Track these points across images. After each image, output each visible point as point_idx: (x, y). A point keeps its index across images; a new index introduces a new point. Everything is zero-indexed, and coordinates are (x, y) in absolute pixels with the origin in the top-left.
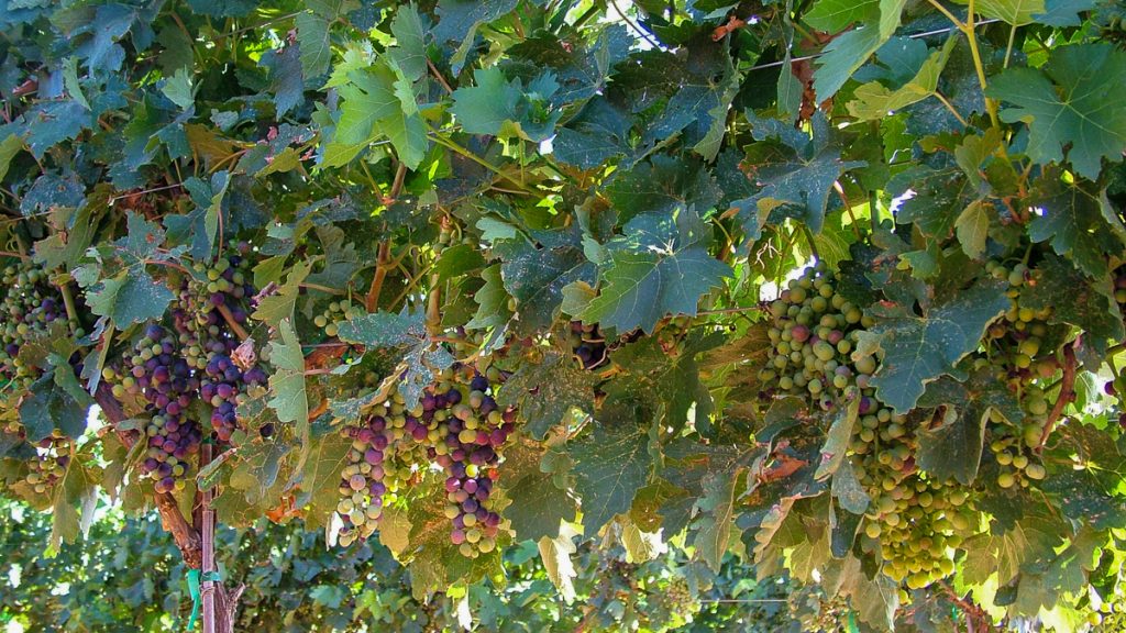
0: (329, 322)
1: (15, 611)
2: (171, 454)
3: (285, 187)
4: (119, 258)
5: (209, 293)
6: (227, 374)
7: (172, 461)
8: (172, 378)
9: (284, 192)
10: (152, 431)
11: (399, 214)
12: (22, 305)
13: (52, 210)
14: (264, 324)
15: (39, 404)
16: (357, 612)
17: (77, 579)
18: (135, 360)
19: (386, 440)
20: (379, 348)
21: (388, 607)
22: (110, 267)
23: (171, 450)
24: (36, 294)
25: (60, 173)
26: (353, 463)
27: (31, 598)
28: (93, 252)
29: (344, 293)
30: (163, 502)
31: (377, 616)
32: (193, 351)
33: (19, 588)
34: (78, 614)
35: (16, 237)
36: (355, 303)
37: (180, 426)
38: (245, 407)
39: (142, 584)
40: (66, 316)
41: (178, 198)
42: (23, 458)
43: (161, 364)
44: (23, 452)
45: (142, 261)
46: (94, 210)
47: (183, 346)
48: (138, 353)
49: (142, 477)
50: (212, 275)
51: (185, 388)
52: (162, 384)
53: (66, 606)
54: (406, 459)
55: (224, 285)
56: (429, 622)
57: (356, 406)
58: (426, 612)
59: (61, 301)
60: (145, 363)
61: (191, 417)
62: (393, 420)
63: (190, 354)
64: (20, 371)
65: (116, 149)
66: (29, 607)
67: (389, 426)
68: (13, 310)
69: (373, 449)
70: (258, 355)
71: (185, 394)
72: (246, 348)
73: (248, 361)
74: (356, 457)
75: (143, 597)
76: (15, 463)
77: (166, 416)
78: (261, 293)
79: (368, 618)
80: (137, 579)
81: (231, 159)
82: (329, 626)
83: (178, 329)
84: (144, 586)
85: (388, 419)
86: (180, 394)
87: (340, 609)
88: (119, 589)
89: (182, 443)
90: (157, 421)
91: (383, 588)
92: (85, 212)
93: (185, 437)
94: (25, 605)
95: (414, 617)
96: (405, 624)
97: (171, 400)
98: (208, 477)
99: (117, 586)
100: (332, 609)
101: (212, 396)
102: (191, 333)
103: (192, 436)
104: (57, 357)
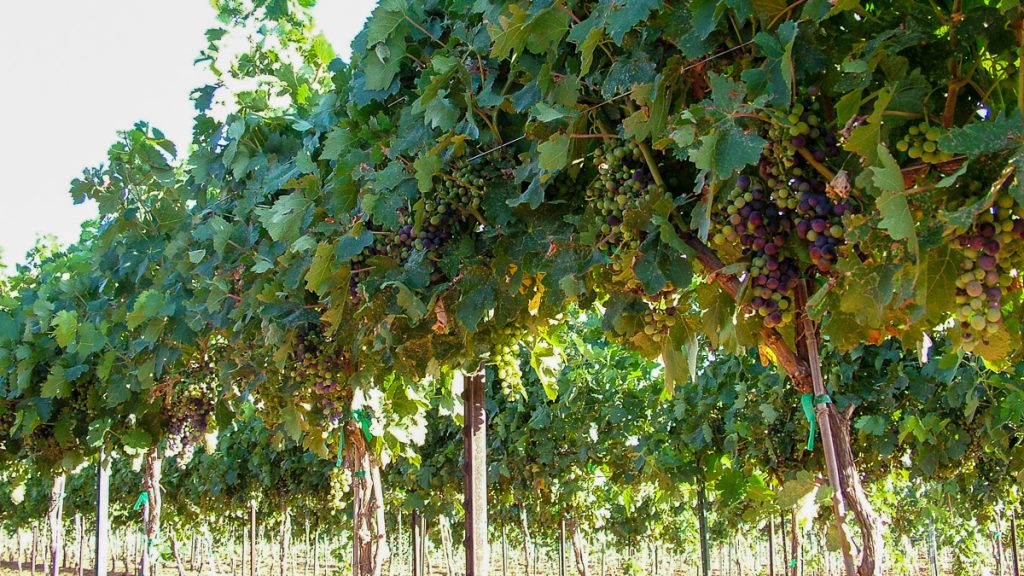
0: (910, 145)
1: (598, 462)
2: (774, 291)
3: (842, 28)
4: (708, 117)
5: (792, 137)
6: (818, 210)
7: (777, 297)
8: (766, 221)
9: (843, 32)
10: (755, 272)
11: (971, 27)
12: (614, 180)
13: (633, 89)
14: (856, 154)
15: (649, 262)
16: (901, 437)
17: (644, 432)
18: (730, 209)
19: (997, 245)
20: (981, 155)
21: (930, 430)
22: (702, 126)
23: (774, 287)
24: (625, 168)
25: (629, 58)
26: (967, 271)
27: (609, 451)
28: (686, 114)
29: (919, 116)
30: (769, 337)
31: (921, 439)
32: (782, 193)
33: (598, 443)
34: (652, 460)
35: (598, 123)
36: (932, 123)
37: (780, 264)
38: (853, 232)
39: (701, 430)
40: (654, 182)
41: (741, 58)
42: (638, 312)
43: (753, 210)
44: (636, 307)
45: (729, 116)
46: (667, 84)
47: (770, 191)
48: (731, 203)
49: (747, 315)
50: (792, 119)
51: (778, 228)
52: (757, 228)
53: (641, 453)
54: (1004, 266)
55: (803, 128)
56: (972, 441)
57: (969, 213)
58: (968, 431)
59: (647, 171)
60: (739, 211)
61: (787, 254)
62: (1001, 225)
63: (779, 197)
64: (626, 236)
65: (682, 23)
66: (608, 458)
67: (998, 231)
68: (609, 185)
69: (986, 255)
70: (853, 185)
71: (780, 234)
72: (840, 180)
73: (844, 191)
74: (969, 265)
75: (704, 441)
76: (631, 319)
77: (764, 256)
78: (846, 127)
79: (912, 442)
80: (696, 426)
81: (786, 13)
82: (876, 452)
83: (763, 176)
84: (704, 432)
85: (996, 224)
86: (774, 235)
87: (885, 436)
88: (682, 436)
89: (783, 278)
90: (758, 262)
91: (923, 413)
92: (662, 85)
93: (785, 274)
94: (605, 456)
95: (957, 437)
96: (949, 444)
97: (767, 242)
98: (818, 305)
99: (680, 434)
100: (876, 436)
101: (806, 233)
102: (775, 178)
103: (790, 272)
104: (658, 217)
